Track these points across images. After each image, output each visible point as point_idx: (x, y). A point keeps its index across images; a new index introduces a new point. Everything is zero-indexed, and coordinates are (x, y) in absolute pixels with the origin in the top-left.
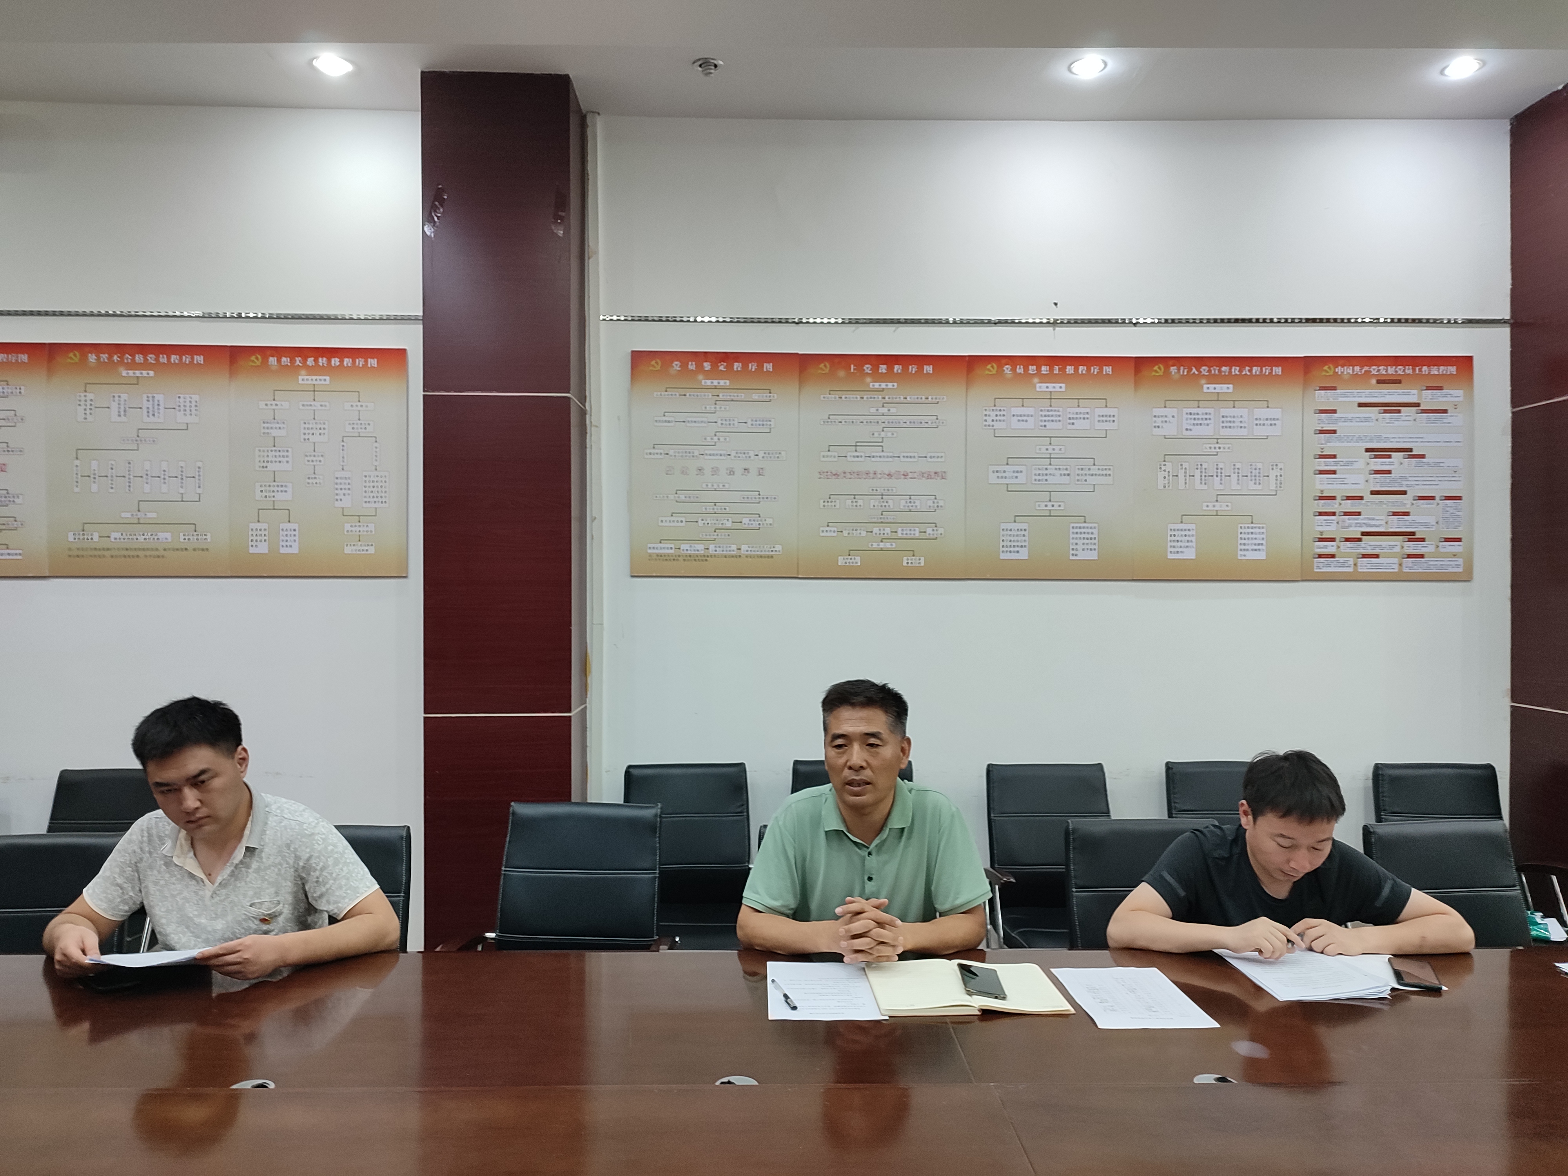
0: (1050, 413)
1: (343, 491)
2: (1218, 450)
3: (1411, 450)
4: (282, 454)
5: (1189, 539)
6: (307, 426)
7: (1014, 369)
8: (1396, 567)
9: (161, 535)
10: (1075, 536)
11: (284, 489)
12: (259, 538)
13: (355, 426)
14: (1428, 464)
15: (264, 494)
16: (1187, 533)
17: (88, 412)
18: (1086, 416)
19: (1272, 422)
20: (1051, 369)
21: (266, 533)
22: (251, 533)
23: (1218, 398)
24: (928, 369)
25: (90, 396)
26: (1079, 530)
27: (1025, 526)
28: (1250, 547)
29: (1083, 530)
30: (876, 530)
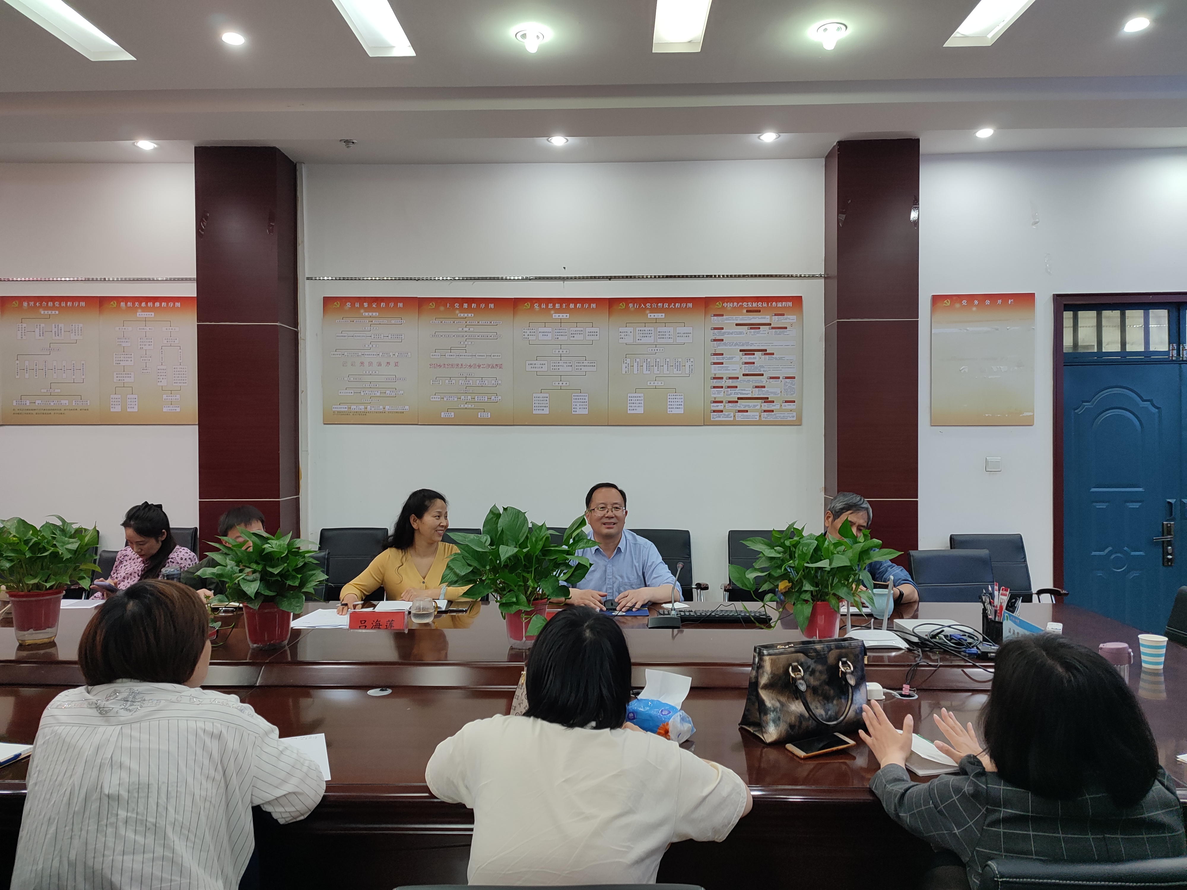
0: (561, 331)
1: (162, 377)
2: (656, 351)
3: (766, 350)
4: (128, 356)
5: (640, 402)
6: (142, 340)
7: (540, 306)
8: (758, 417)
9: (63, 402)
10: (575, 401)
11: (129, 376)
12: (116, 403)
13: (169, 340)
14: (776, 358)
15: (118, 379)
16: (639, 398)
17: (23, 334)
18: (581, 332)
19: (687, 335)
20: (561, 306)
21: (120, 400)
22: (111, 400)
23: (656, 321)
24: (492, 306)
25: (24, 325)
26: (577, 398)
27: (547, 395)
28: (674, 407)
29: (579, 398)
30: (463, 397)
